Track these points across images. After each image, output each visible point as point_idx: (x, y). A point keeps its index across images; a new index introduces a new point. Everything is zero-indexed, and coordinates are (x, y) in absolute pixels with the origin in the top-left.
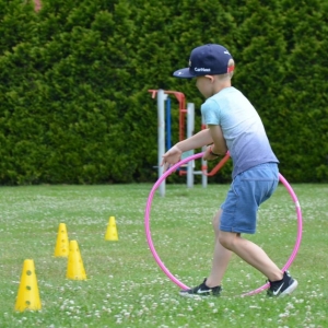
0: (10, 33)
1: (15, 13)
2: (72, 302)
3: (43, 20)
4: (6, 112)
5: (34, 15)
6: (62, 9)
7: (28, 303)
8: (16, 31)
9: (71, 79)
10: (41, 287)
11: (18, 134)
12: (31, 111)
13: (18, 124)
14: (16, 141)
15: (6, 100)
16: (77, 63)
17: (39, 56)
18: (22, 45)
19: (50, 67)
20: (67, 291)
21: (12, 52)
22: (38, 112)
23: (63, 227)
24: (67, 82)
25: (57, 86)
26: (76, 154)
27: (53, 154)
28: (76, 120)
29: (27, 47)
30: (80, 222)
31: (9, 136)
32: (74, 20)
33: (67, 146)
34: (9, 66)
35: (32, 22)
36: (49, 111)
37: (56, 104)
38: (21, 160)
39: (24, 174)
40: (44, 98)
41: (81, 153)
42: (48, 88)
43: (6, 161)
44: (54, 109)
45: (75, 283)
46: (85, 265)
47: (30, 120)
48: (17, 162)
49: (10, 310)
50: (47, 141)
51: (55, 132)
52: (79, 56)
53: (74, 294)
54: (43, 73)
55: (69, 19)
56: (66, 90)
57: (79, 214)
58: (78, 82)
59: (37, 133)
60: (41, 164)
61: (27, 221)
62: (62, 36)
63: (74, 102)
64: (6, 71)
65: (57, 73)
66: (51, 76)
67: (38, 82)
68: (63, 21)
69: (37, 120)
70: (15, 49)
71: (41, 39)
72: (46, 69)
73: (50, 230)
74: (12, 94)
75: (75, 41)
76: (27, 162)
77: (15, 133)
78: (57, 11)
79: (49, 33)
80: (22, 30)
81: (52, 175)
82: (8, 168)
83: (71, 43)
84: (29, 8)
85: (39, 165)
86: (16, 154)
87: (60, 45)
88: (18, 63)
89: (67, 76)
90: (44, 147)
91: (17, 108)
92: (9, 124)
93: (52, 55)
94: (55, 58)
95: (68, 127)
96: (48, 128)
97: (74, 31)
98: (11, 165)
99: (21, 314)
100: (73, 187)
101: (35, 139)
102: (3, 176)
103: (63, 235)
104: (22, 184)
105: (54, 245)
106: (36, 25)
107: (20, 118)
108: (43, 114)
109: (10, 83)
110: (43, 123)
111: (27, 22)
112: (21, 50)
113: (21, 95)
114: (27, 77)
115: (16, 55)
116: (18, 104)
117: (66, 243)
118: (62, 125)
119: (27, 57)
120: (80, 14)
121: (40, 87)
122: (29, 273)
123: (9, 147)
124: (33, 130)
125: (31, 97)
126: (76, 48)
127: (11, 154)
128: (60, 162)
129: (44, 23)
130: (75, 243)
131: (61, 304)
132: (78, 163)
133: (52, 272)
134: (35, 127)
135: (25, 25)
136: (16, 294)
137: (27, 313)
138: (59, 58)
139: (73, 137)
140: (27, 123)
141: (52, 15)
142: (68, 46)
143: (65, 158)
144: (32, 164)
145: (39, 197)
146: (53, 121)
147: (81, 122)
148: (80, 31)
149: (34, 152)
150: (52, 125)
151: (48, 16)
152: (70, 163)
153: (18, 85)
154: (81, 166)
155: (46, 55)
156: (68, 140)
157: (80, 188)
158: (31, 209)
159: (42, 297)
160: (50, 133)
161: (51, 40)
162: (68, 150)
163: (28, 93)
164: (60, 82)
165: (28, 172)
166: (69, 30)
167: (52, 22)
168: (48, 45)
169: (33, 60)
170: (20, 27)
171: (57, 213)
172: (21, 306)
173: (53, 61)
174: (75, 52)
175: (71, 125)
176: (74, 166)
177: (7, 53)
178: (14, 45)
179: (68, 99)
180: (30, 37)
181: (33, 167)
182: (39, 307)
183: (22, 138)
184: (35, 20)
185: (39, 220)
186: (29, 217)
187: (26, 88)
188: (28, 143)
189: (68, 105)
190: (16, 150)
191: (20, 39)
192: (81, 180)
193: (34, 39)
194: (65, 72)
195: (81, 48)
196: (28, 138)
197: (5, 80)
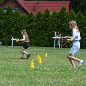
1: (32, 17)
7: (32, 67)
8: (31, 20)
10: (34, 64)
17: (35, 25)
19: (37, 27)
20: (38, 65)
23: (39, 54)
27: (37, 41)
28: (41, 36)
33: (39, 40)
34: (30, 26)
37: (37, 33)
39: (32, 44)
41: (41, 41)
45: (40, 64)
46: (42, 61)
49: (29, 68)
50: (36, 39)
52: (42, 25)
55: (40, 19)
56: (39, 31)
57: (41, 52)
58: (41, 29)
61: (32, 52)
62: (39, 22)
68: (39, 19)
69: (34, 35)
74: (30, 31)
78: (38, 17)
79: (37, 21)
83: (41, 23)
84: (34, 17)
85: (34, 43)
91: (31, 33)
94: (38, 25)
95: (39, 37)
96: (36, 37)
99: (31, 69)
100: (40, 47)
101: (34, 39)
106: (35, 20)
112: (32, 24)
114: (33, 28)
120: (42, 18)
121: (35, 30)
122: (32, 62)
130: (40, 57)
133: (36, 62)
134: (34, 37)
135: (33, 20)
140: (32, 36)
143: (39, 42)
145: (34, 48)
148: (42, 21)
149: (33, 41)
154: (41, 44)
158: (33, 50)
159: (34, 66)
163: (33, 31)
164: (38, 29)
166: (40, 21)
167: (37, 19)
168: (37, 23)
171: (37, 51)
177: (30, 24)
179: (40, 32)
180: (34, 22)
183: (32, 38)
185: (34, 52)
191: (32, 22)
197: (29, 29)
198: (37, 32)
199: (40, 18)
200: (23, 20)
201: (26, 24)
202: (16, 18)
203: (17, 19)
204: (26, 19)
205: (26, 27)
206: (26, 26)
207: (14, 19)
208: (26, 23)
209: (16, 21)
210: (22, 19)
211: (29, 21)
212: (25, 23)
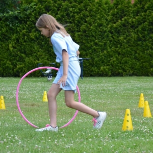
0: (121, 13)
1: (123, 4)
2: (146, 127)
3: (135, 7)
4: (119, 46)
5: (131, 5)
6: (143, 3)
7: (127, 127)
8: (123, 12)
9: (146, 32)
10: (133, 121)
11: (124, 55)
12: (129, 45)
13: (124, 51)
14: (123, 58)
15: (119, 40)
16: (149, 25)
17: (133, 22)
18: (126, 18)
19: (137, 27)
20: (144, 122)
21: (122, 21)
22: (132, 46)
23: (142, 95)
24: (144, 33)
25: (140, 35)
26: (148, 64)
27: (138, 64)
28: (148, 50)
29: (128, 19)
30: (149, 93)
31: (120, 56)
32: (148, 7)
33: (144, 60)
34: (120, 26)
35: (130, 8)
36: (137, 46)
37: (140, 43)
38: (125, 66)
39: (126, 71)
40: (135, 40)
41: (150, 63)
42: (136, 36)
43: (118, 66)
44: (139, 45)
45: (147, 119)
46: (151, 111)
47: (129, 49)
48: (123, 67)
50: (136, 58)
51: (139, 54)
52: (150, 22)
53: (146, 124)
54: (134, 29)
55: (146, 7)
56: (144, 37)
57: (149, 89)
58: (149, 33)
59: (131, 55)
60: (133, 68)
61: (127, 92)
62: (142, 14)
63: (147, 42)
64: (119, 28)
65: (140, 29)
66: (138, 31)
67: (132, 33)
68: (143, 8)
69: (132, 49)
70: (123, 19)
71: (134, 15)
72: (136, 28)
73: (137, 96)
74: (121, 38)
75: (148, 16)
76: (127, 66)
77: (122, 55)
78: (141, 4)
79: (137, 13)
80: (126, 11)
81: (137, 72)
82: (119, 69)
83: (146, 17)
84: (129, 3)
85: (132, 68)
86: (123, 63)
87: (141, 18)
88: (124, 25)
89: (144, 31)
90: (134, 60)
91: (123, 44)
92: (120, 51)
93: (138, 22)
94: (140, 23)
95: (144, 52)
96: (136, 53)
97: (148, 12)
98: (120, 68)
99: (125, 132)
100: (146, 77)
101: (130, 57)
102: (117, 72)
103: (142, 98)
104: (125, 76)
105: (138, 102)
106: (132, 10)
107: (124, 48)
108: (134, 47)
109: (121, 34)
110: (134, 51)
111: (128, 8)
112: (125, 20)
113: (125, 39)
114: (128, 31)
115: (123, 22)
116: (124, 42)
117: (143, 102)
118: (142, 52)
119: (128, 23)
120: (150, 5)
121: (133, 36)
122: (128, 115)
123: (120, 60)
124: (130, 53)
125: (129, 39)
126: (149, 19)
127: (121, 63)
128: (141, 67)
129: (135, 9)
130: (147, 102)
131: (141, 128)
132: (149, 67)
133: (137, 114)
134: (131, 52)
135: (127, 9)
136: (123, 123)
137: (127, 132)
138: (141, 23)
139: (147, 56)
140: (127, 50)
141: (139, 5)
142: (145, 18)
143: (143, 65)
144: (129, 67)
145: (132, 81)
146: (138, 50)
147: (150, 50)
148: (150, 12)
149: (130, 62)
150: (138, 51)
151: (137, 6)
152: (145, 67)
153: (124, 34)
154: (150, 68)
155: (136, 22)
156: (145, 57)
157: (149, 78)
158: (129, 86)
159: (133, 125)
160: (137, 55)
161: (138, 16)
162: (144, 62)
164: (141, 33)
165: (128, 71)
166: (145, 11)
167: (138, 8)
168: (137, 18)
169: (130, 24)
170: (125, 10)
171: (139, 89)
172: (124, 129)
173: (139, 24)
174: (148, 21)
175: (146, 52)
176: (147, 69)
177: (120, 21)
178: (123, 18)
179: (145, 41)
180: (129, 15)
181: (130, 69)
182: (132, 129)
183: (125, 57)
184: (131, 7)
185: (132, 91)
186: (128, 90)
187: (127, 36)
188: (128, 59)
189: (145, 43)
190: (123, 61)
191: (125, 15)
192: (150, 75)
193: (131, 15)
194: (143, 29)
195: (151, 19)
196: (128, 57)
197: (118, 32)
198: (139, 39)
199: (144, 6)
200: (101, 11)
201: (110, 21)
202: (84, 7)
203: (86, 10)
204: (111, 9)
205: (111, 28)
206: (110, 26)
207: (79, 9)
208: (109, 18)
209: (84, 15)
210: (99, 9)
211: (118, 13)
212: (107, 20)
